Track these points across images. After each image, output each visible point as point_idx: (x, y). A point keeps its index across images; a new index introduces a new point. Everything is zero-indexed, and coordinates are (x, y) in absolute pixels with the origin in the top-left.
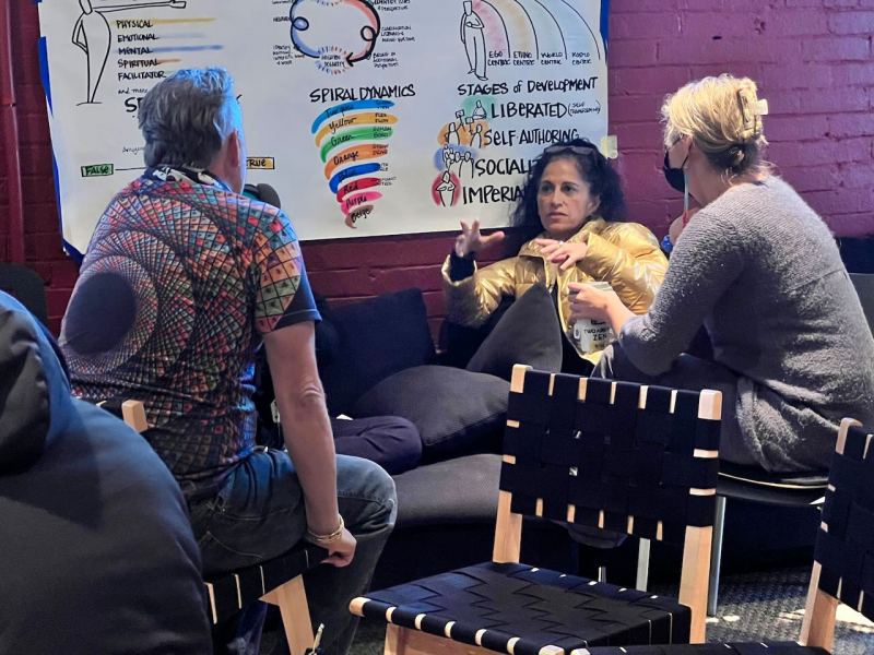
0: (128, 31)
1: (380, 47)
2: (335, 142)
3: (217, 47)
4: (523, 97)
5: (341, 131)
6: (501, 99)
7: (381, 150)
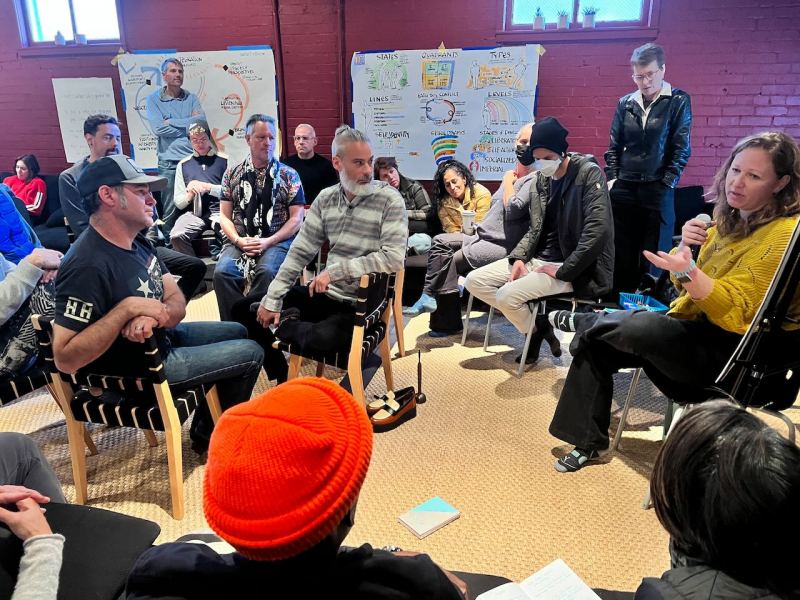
0: (377, 111)
1: (455, 117)
2: (439, 149)
3: (402, 117)
4: (503, 136)
5: (440, 145)
6: (495, 137)
7: (453, 152)
